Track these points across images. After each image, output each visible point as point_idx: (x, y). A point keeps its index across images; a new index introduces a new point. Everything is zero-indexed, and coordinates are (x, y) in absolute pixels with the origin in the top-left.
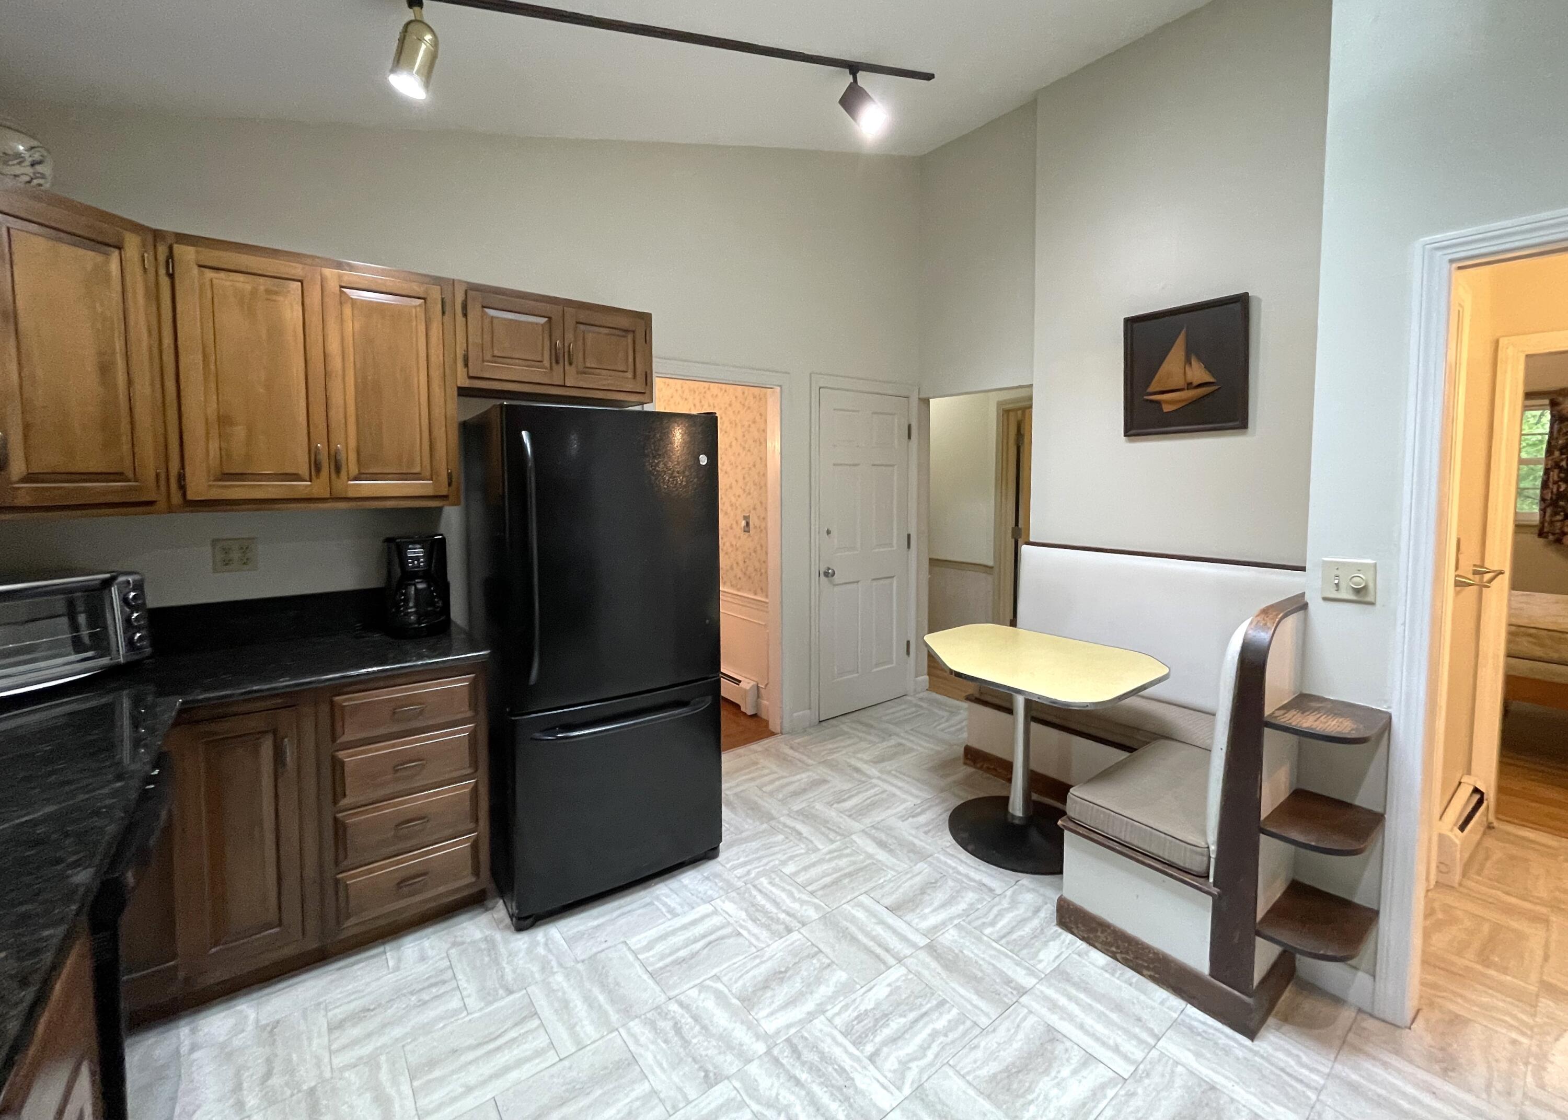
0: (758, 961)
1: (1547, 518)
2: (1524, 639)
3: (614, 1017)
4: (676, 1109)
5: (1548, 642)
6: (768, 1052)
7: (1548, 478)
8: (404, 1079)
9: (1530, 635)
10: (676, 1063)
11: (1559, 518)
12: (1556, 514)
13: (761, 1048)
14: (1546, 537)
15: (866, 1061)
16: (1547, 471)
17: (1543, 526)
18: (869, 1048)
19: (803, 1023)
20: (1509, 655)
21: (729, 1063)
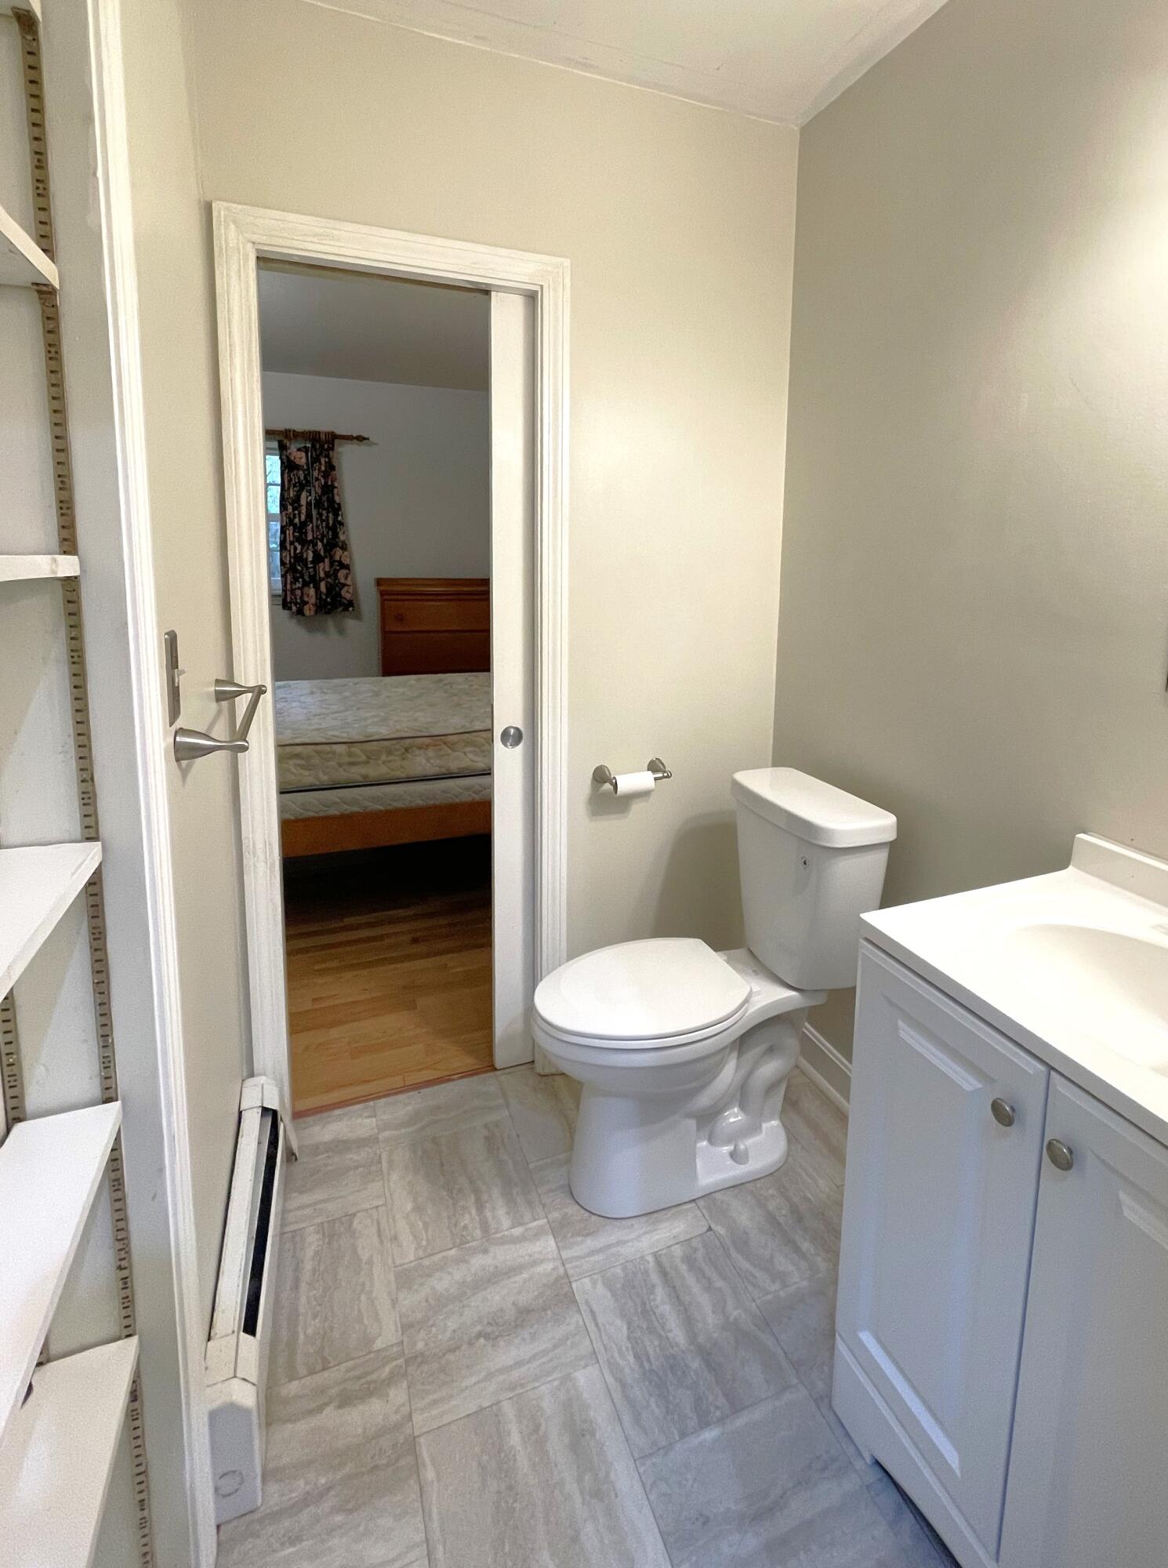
1: (288, 587)
2: (291, 762)
5: (316, 760)
7: (285, 538)
9: (297, 756)
11: (299, 585)
12: (296, 580)
14: (290, 609)
16: (283, 530)
17: (286, 595)
20: (282, 792)
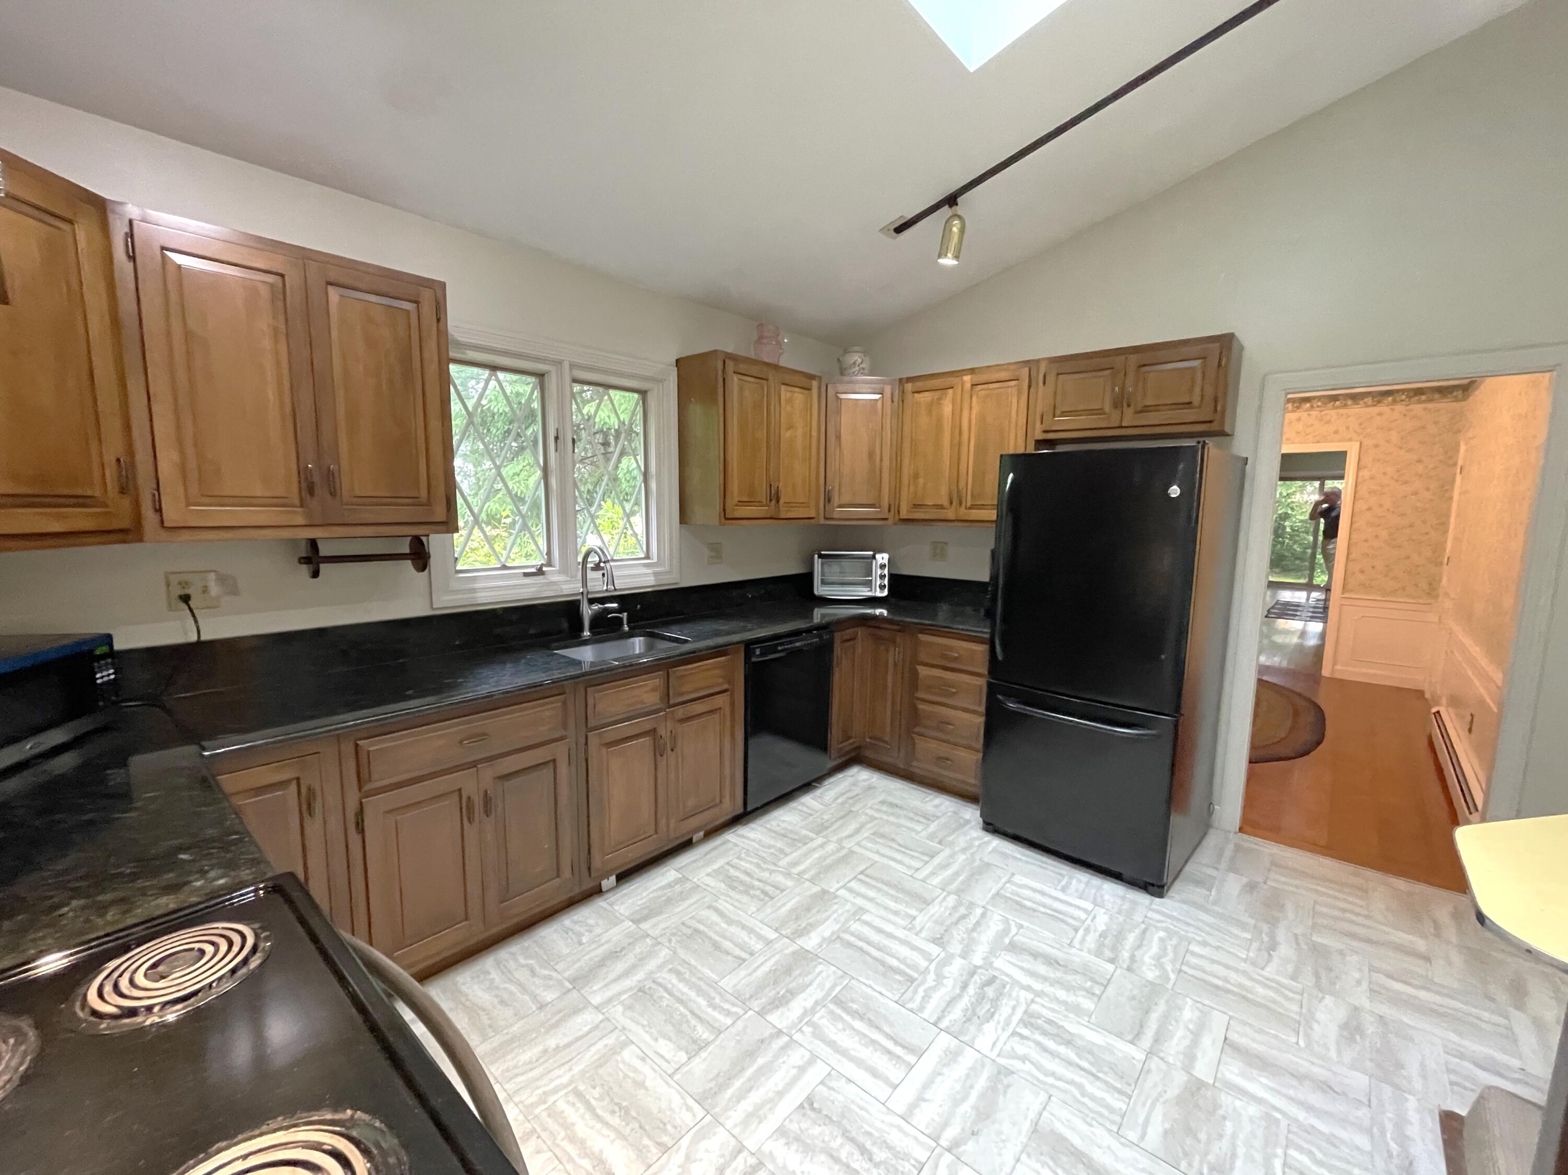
0: (1058, 946)
3: (953, 887)
4: (909, 930)
6: (976, 967)
8: (871, 832)
10: (939, 922)
13: (977, 960)
15: (1010, 1030)
18: (1025, 1032)
19: (1015, 982)
21: (956, 948)
